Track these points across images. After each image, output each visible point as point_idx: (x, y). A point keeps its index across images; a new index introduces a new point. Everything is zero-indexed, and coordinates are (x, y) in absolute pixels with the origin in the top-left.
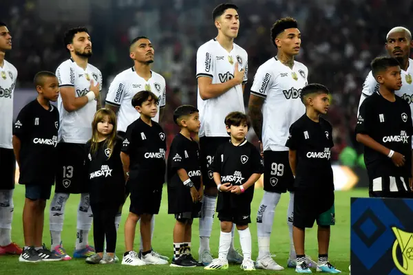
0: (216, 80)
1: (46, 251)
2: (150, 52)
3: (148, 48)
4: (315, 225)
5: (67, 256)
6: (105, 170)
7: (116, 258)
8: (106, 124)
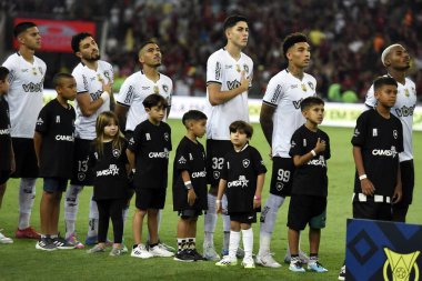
0: (224, 88)
1: (61, 239)
2: (157, 55)
3: (155, 52)
4: (307, 228)
5: (80, 244)
6: (113, 169)
7: (125, 249)
8: (113, 127)
